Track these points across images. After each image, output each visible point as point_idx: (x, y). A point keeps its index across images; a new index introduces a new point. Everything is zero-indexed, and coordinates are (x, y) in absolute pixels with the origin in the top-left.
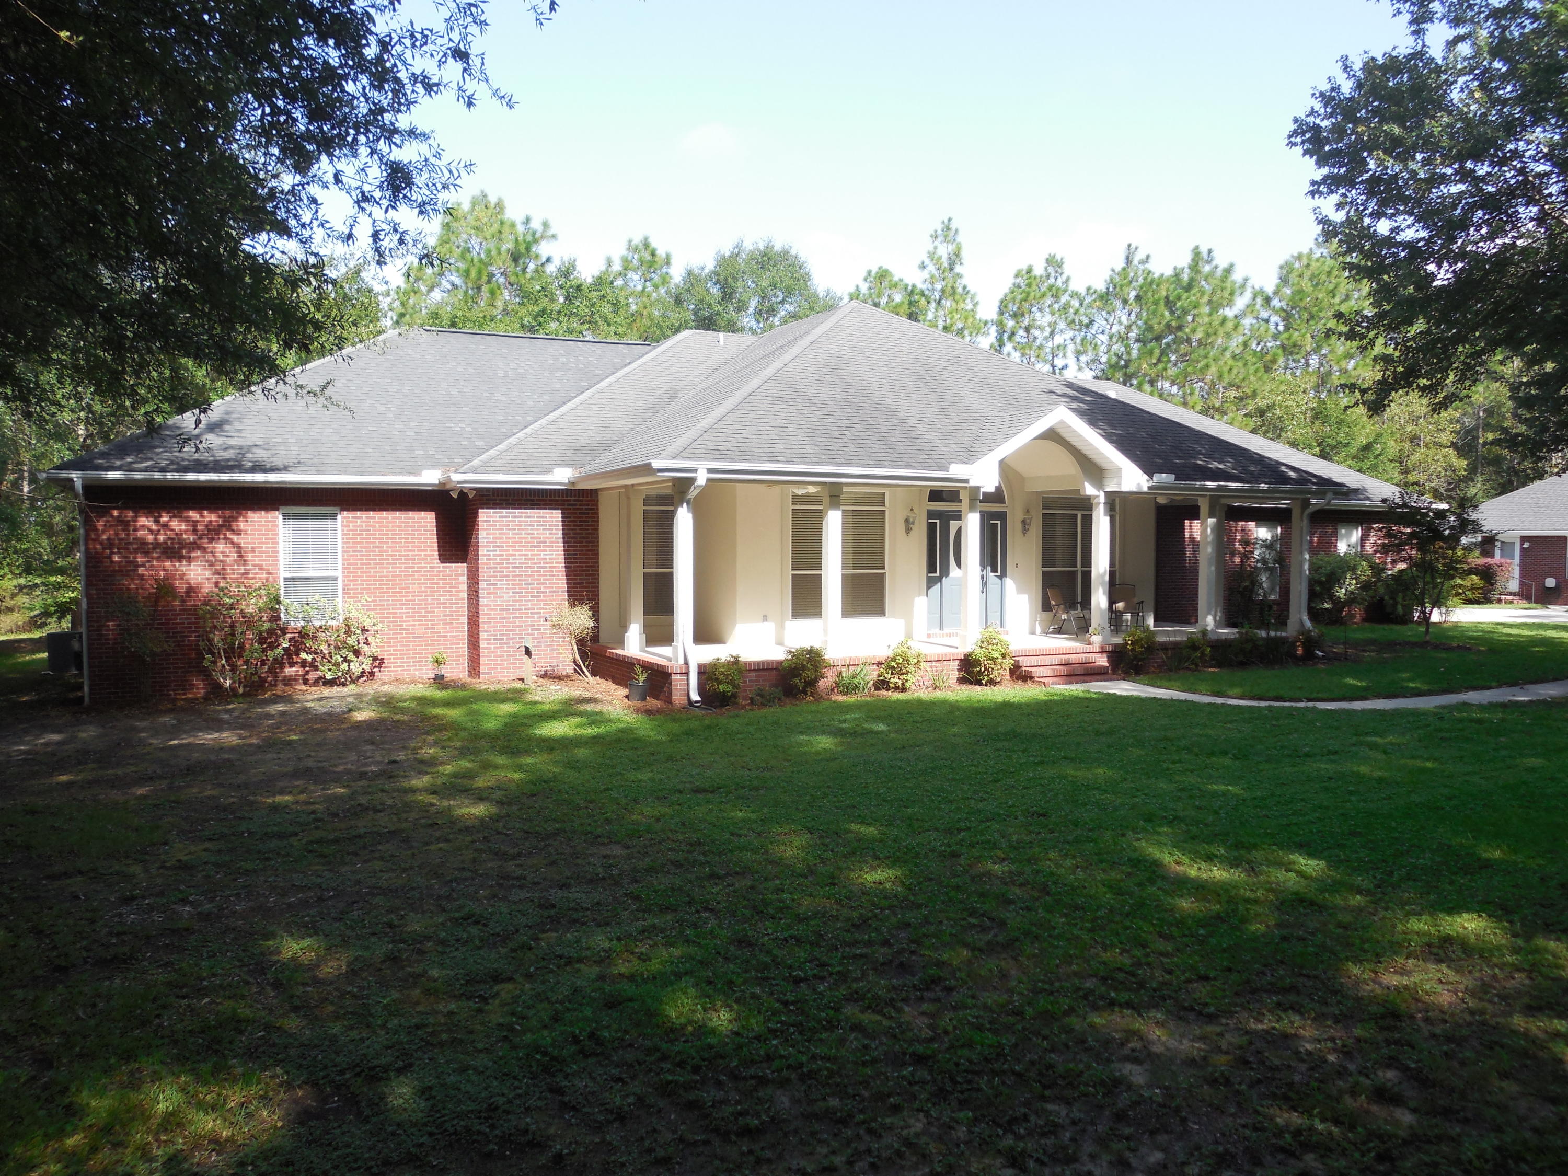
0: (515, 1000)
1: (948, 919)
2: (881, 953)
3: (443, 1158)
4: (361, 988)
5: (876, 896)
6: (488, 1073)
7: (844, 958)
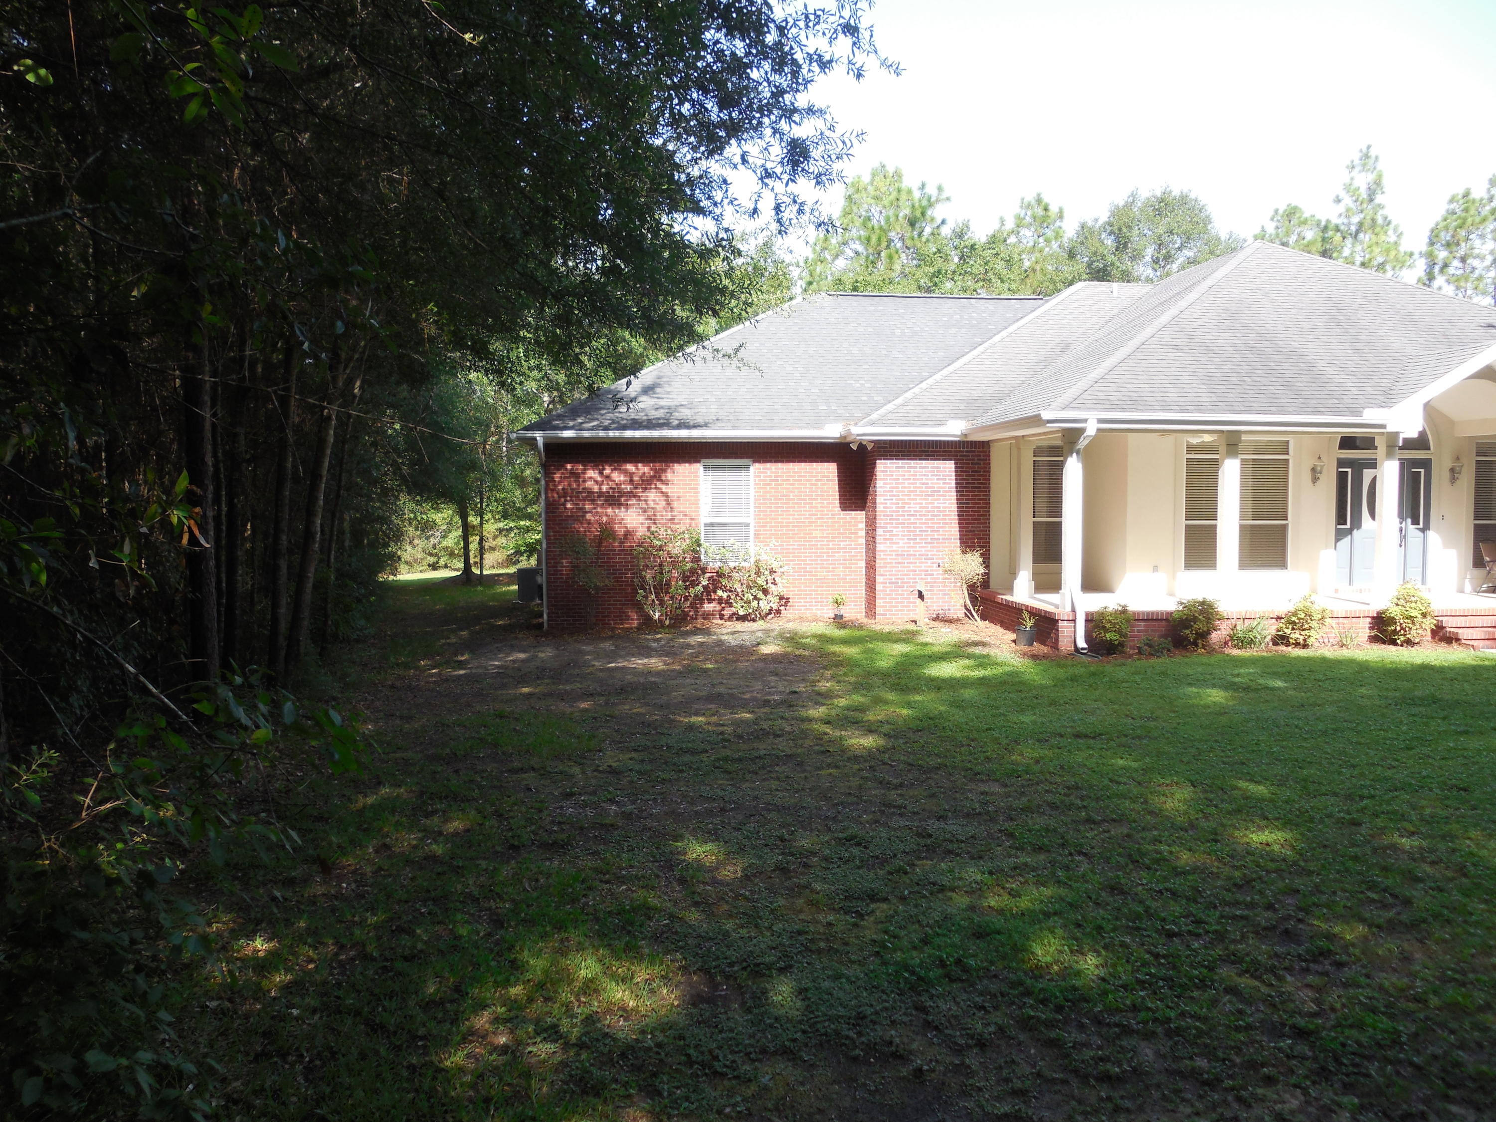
0: (889, 919)
1: (1344, 890)
2: (1264, 917)
3: (814, 1055)
4: (752, 892)
5: (1262, 857)
6: (859, 983)
7: (1222, 917)
